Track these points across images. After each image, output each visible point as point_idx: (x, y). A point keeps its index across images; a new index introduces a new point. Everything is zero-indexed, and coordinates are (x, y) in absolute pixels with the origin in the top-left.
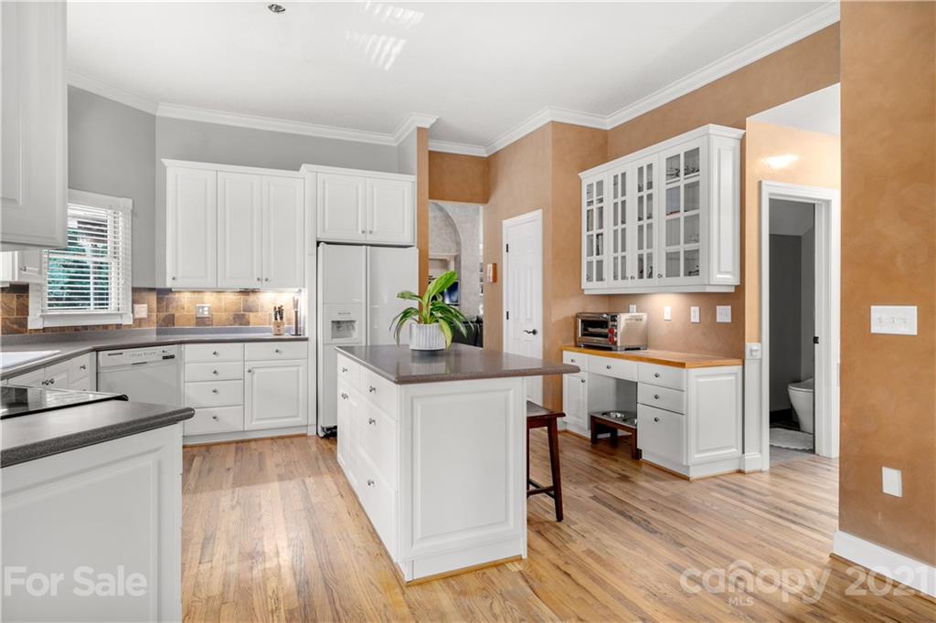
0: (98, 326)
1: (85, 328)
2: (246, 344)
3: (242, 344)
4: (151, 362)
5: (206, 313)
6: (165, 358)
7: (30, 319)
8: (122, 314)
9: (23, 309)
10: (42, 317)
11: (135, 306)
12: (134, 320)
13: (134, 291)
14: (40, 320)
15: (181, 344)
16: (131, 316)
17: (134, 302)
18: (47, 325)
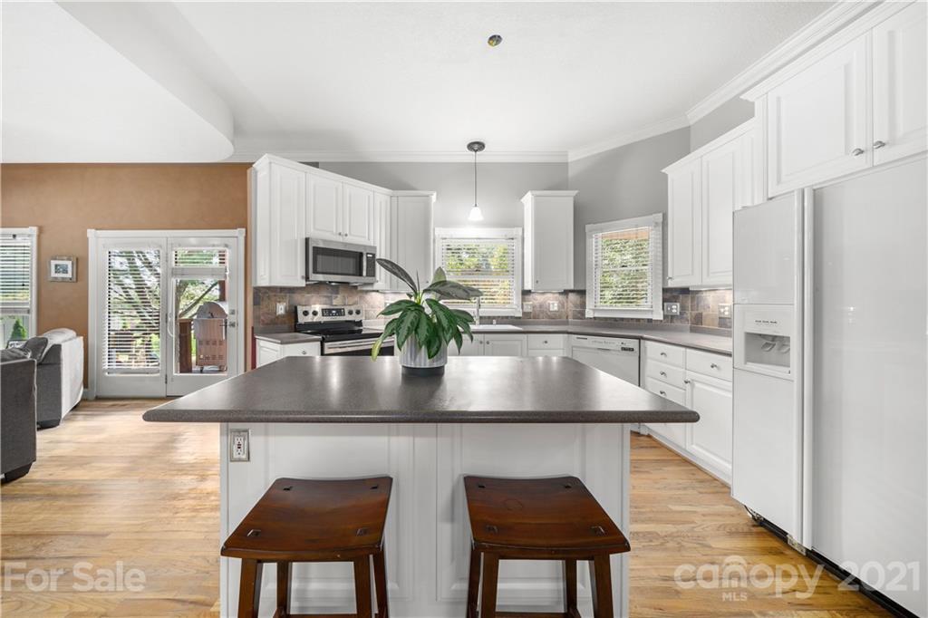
0: (632, 319)
1: (622, 319)
2: (688, 350)
3: (683, 349)
4: (614, 350)
5: (727, 313)
6: (624, 349)
7: (587, 310)
8: (652, 311)
9: (583, 305)
10: (594, 310)
11: (665, 304)
12: (665, 316)
13: (665, 290)
14: (591, 311)
15: (640, 338)
16: (662, 312)
17: (664, 301)
18: (596, 315)
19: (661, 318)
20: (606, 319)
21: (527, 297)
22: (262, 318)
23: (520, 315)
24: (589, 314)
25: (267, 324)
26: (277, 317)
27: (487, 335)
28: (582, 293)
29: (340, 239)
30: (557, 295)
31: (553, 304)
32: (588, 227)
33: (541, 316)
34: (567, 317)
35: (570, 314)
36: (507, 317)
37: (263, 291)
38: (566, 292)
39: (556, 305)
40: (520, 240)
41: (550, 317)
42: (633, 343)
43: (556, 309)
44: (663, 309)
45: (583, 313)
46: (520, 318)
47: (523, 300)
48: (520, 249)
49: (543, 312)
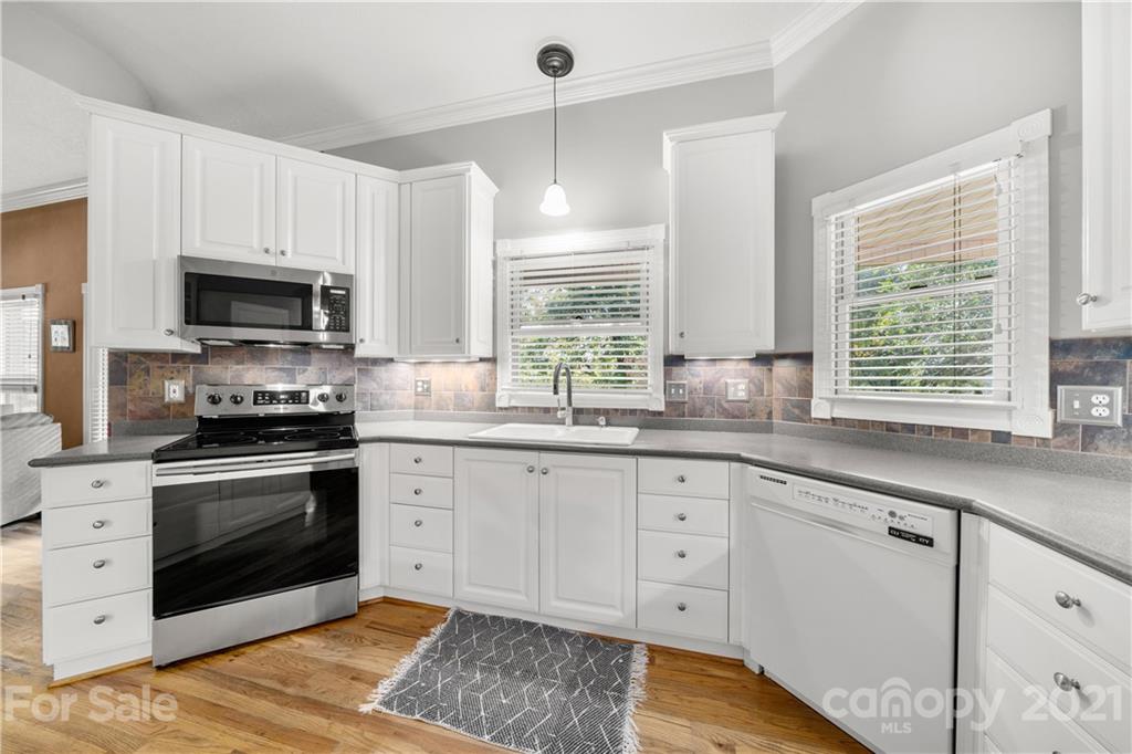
6: (896, 534)
7: (814, 402)
8: (1010, 410)
9: (806, 389)
10: (833, 402)
11: (1061, 389)
12: (1060, 428)
13: (1058, 347)
14: (827, 405)
15: (960, 508)
16: (1049, 414)
17: (1056, 378)
18: (839, 413)
19: (1046, 431)
20: (864, 424)
21: (676, 370)
22: (130, 407)
23: (661, 407)
24: (820, 410)
25: (143, 418)
26: (167, 406)
27: (544, 455)
28: (806, 358)
29: (271, 261)
30: (746, 366)
31: (736, 385)
32: (817, 203)
33: (708, 409)
34: (770, 415)
35: (777, 407)
36: (633, 412)
37: (131, 358)
38: (764, 359)
39: (742, 387)
40: (661, 250)
41: (726, 413)
42: (936, 522)
43: (742, 395)
44: (1053, 404)
45: (805, 408)
46: (660, 413)
47: (667, 375)
48: (662, 270)
49: (710, 402)
